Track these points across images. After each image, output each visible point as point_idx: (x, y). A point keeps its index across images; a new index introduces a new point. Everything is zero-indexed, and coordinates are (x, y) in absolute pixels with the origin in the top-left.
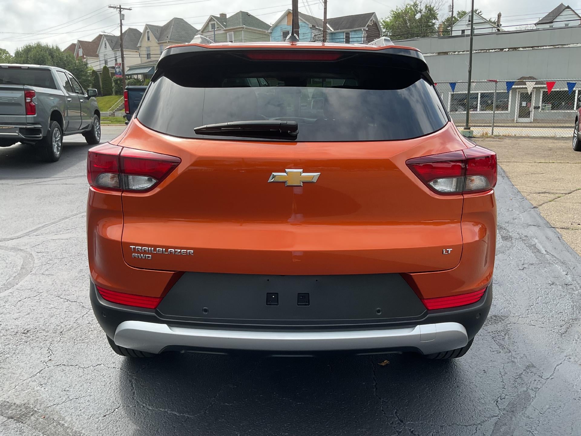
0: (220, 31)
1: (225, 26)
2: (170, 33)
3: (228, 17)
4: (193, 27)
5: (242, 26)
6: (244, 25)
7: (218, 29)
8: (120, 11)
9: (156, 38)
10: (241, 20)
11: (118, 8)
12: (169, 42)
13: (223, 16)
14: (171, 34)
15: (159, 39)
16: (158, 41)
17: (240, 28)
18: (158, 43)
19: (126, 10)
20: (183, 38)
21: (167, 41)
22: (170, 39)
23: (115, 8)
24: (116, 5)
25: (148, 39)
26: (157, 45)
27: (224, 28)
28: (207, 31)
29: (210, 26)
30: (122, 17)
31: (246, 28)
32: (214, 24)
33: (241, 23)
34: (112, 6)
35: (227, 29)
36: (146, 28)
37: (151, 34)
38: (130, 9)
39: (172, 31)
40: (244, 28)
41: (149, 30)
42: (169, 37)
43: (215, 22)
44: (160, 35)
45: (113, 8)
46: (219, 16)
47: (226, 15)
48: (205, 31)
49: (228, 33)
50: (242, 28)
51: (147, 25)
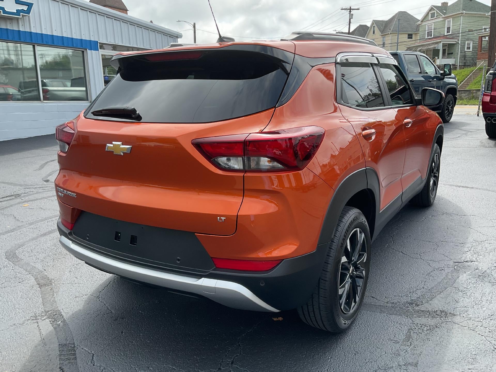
0: (439, 19)
1: (444, 14)
2: (393, 25)
3: (449, 5)
4: (415, 18)
5: (461, 12)
6: (464, 10)
7: (437, 17)
8: (350, 12)
9: (380, 31)
10: (461, 6)
11: (349, 9)
12: (391, 33)
13: (445, 4)
14: (394, 27)
15: (382, 31)
16: (382, 33)
17: (459, 14)
18: (382, 36)
19: (355, 10)
20: (404, 29)
21: (389, 33)
22: (392, 31)
23: (346, 9)
24: (347, 7)
25: (374, 33)
26: (381, 37)
27: (443, 16)
28: (427, 20)
29: (430, 15)
30: (351, 16)
31: (465, 14)
32: (434, 13)
33: (461, 9)
34: (343, 8)
35: (445, 16)
36: (373, 24)
37: (376, 29)
38: (358, 9)
39: (395, 23)
40: (463, 13)
41: (375, 25)
42: (391, 29)
43: (435, 11)
44: (384, 29)
45: (344, 10)
46: (440, 5)
47: (447, 3)
48: (425, 20)
49: (446, 20)
50: (462, 13)
51: (374, 20)
